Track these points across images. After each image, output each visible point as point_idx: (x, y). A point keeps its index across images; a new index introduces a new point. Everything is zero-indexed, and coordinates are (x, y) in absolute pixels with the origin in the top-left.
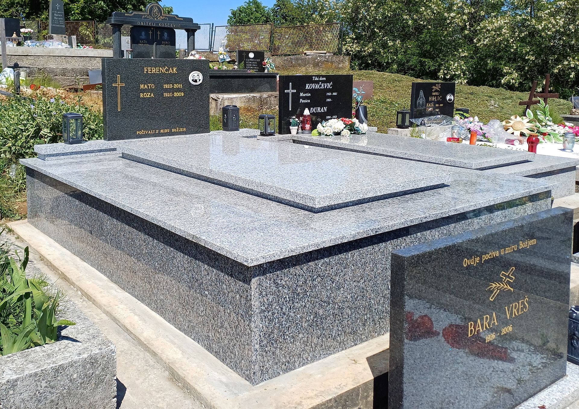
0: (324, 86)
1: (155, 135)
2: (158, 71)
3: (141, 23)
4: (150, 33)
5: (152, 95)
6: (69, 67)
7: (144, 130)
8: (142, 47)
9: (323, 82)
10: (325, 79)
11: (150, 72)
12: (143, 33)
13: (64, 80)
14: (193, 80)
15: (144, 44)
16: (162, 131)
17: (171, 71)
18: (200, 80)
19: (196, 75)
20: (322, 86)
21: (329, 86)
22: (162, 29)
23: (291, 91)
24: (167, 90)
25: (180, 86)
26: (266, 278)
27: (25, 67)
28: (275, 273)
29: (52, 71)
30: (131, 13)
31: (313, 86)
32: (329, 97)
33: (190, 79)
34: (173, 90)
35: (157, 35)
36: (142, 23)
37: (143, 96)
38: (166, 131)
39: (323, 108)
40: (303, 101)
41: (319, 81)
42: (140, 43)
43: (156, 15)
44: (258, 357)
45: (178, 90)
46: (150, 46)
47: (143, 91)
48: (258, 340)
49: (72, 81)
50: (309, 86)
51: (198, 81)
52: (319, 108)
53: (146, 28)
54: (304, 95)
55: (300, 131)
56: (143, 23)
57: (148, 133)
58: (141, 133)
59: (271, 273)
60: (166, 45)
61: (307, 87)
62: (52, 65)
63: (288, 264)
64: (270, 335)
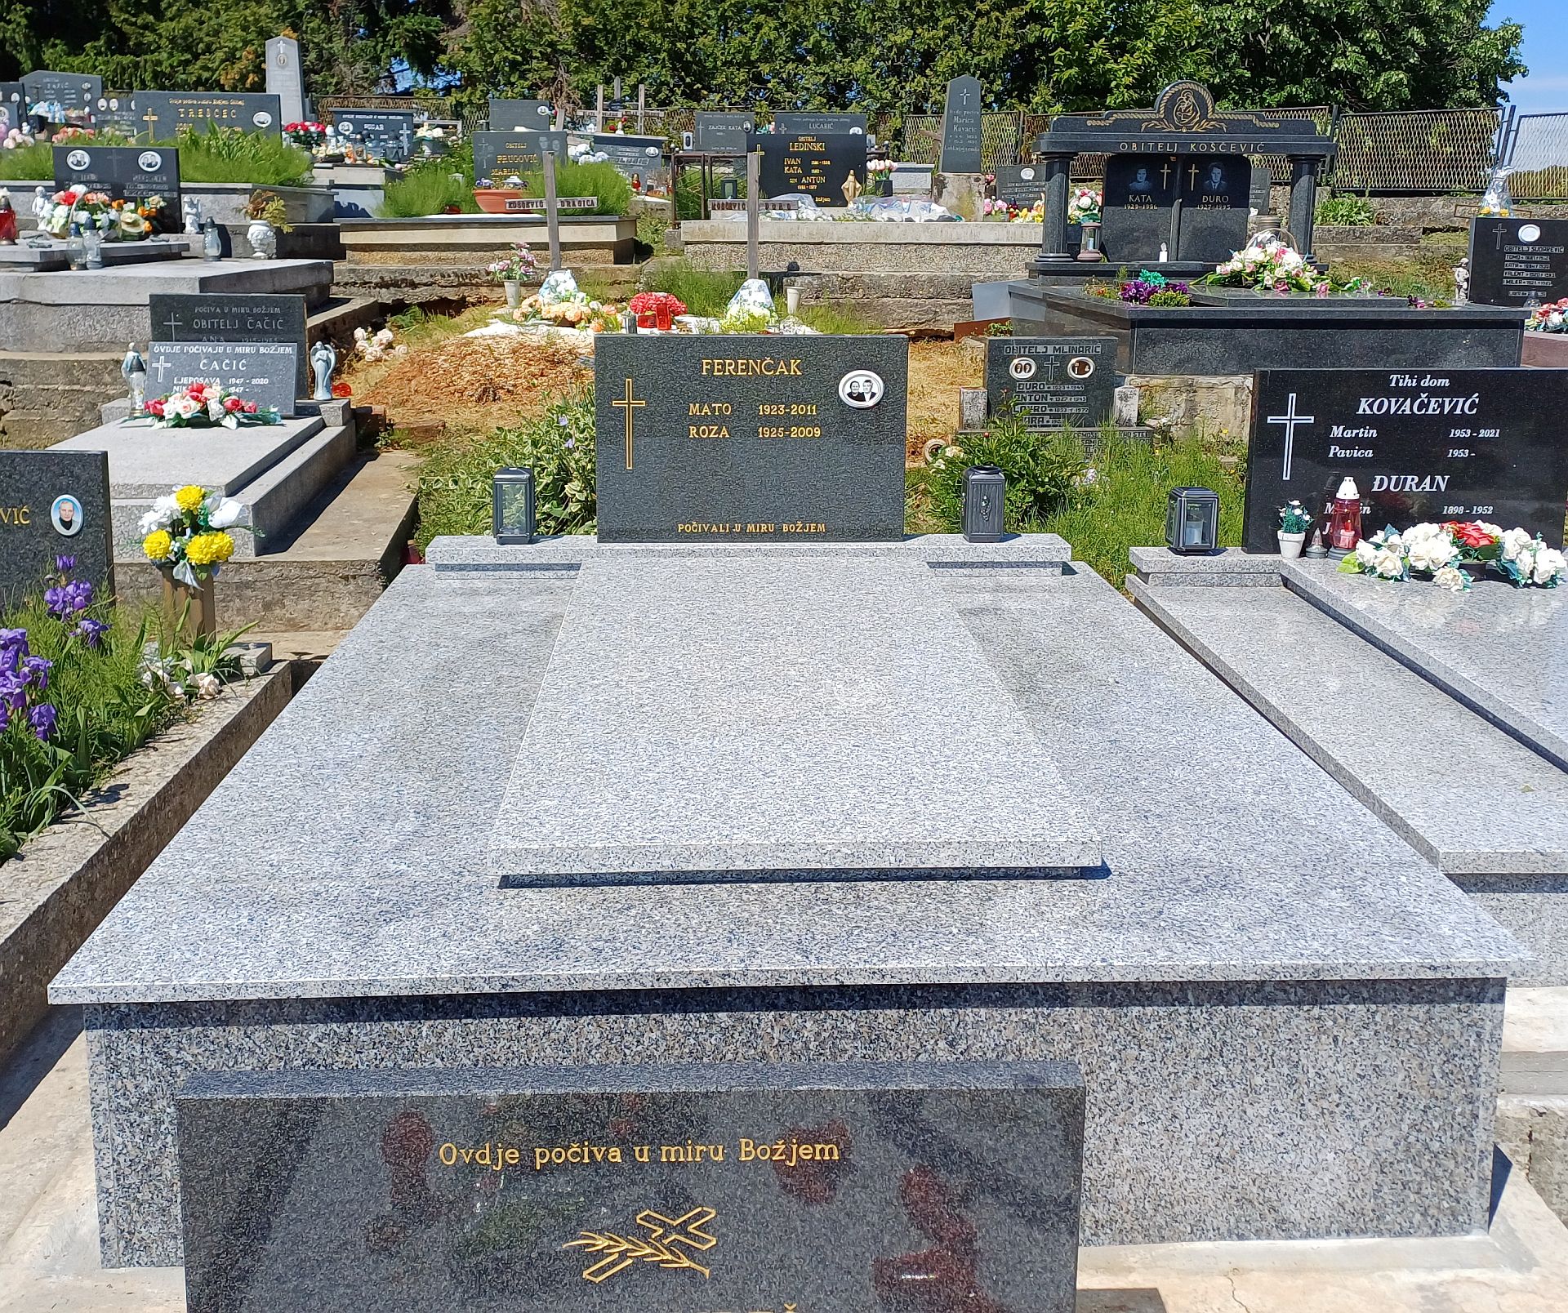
0: (1442, 406)
1: (730, 537)
2: (742, 371)
3: (1130, 144)
4: (1166, 171)
5: (724, 431)
6: (924, 273)
7: (698, 523)
8: (1135, 214)
9: (1434, 392)
10: (1446, 382)
11: (719, 371)
12: (1142, 174)
13: (904, 308)
14: (850, 395)
15: (1141, 204)
16: (751, 528)
17: (782, 369)
18: (873, 395)
19: (861, 380)
20: (1432, 405)
21: (1463, 406)
22: (1204, 161)
23: (1291, 419)
24: (769, 421)
25: (811, 410)
26: (129, 1038)
27: (808, 274)
28: (157, 1029)
29: (875, 285)
30: (1107, 118)
31: (1391, 405)
32: (1460, 443)
33: (844, 390)
34: (788, 421)
35: (1186, 176)
36: (1134, 145)
37: (698, 433)
38: (764, 529)
39: (1432, 481)
40: (1342, 454)
41: (1419, 389)
42: (1131, 203)
43: (1186, 117)
44: (113, 1206)
45: (802, 421)
46: (1163, 210)
47: (699, 421)
48: (111, 1170)
49: (926, 312)
50: (1371, 406)
51: (867, 397)
52: (1411, 481)
53: (1152, 161)
54: (1349, 434)
55: (1316, 547)
56: (1139, 145)
57: (709, 529)
58: (688, 528)
59: (143, 1027)
60: (1214, 205)
61: (1363, 406)
62: (881, 269)
63: (202, 1017)
64: (147, 1168)
